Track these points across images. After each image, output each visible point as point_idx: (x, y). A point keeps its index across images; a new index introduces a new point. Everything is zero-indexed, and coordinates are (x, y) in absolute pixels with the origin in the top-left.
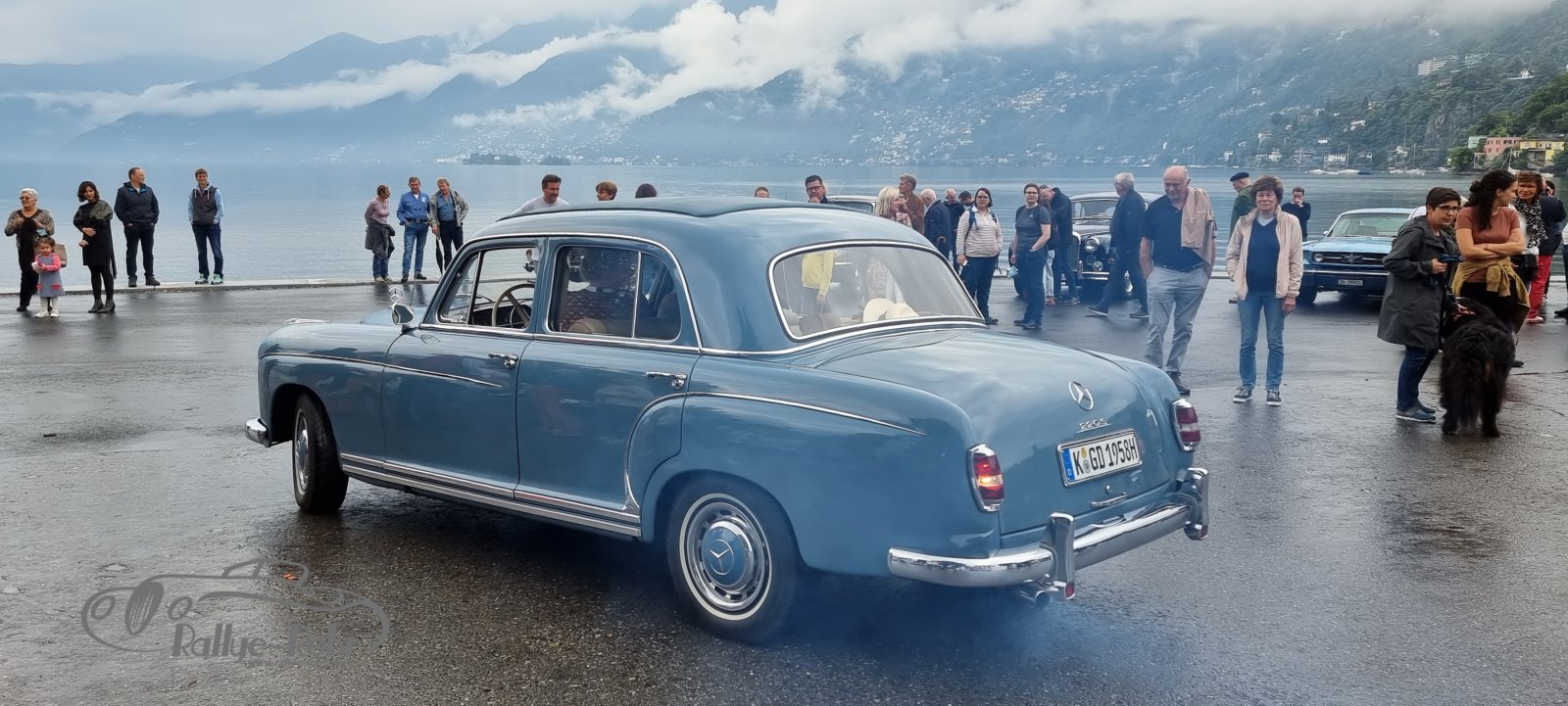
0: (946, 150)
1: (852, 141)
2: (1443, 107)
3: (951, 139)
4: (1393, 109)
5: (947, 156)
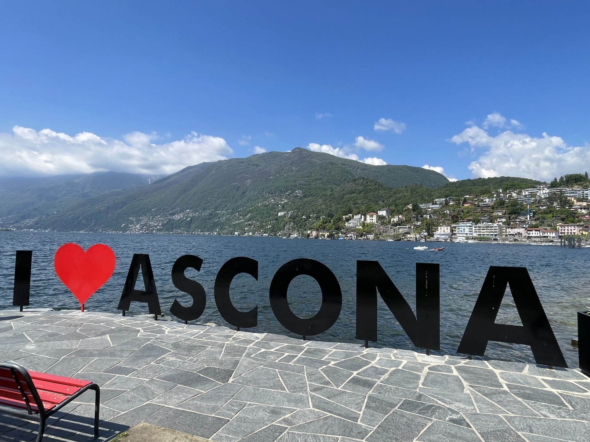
0: (154, 229)
1: (122, 226)
2: (288, 223)
3: (156, 226)
4: (277, 223)
5: (154, 231)
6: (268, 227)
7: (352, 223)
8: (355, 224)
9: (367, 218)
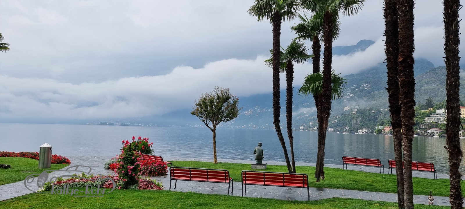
2: (355, 118)
4: (343, 118)
5: (229, 125)
6: (334, 122)
7: (433, 118)
8: (437, 119)
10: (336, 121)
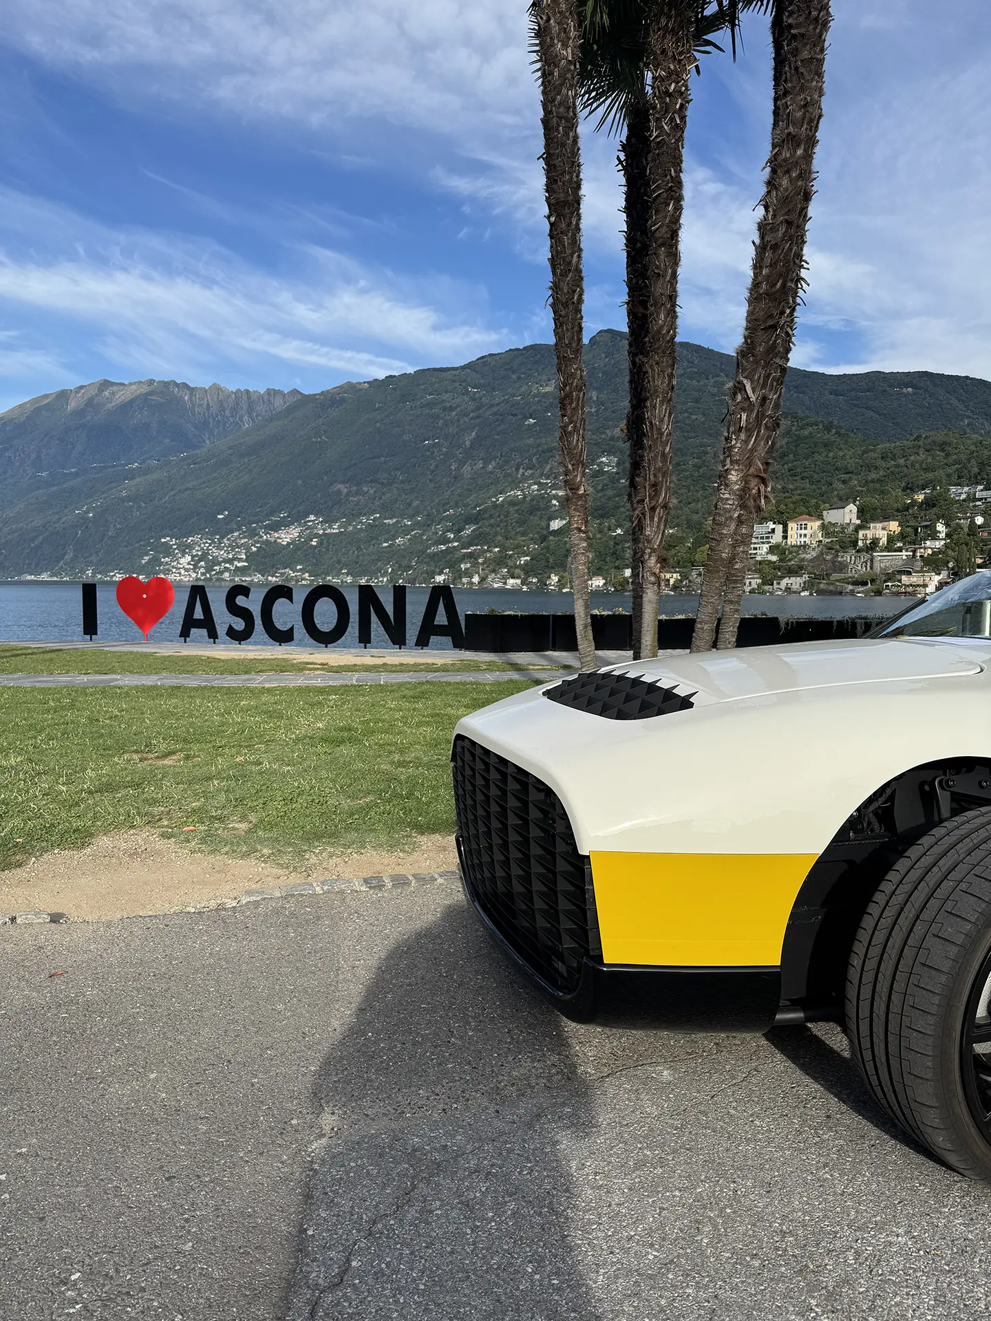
0: (226, 569)
1: (143, 562)
3: (230, 561)
5: (226, 575)
6: (522, 562)
9: (790, 533)
10: (528, 558)
